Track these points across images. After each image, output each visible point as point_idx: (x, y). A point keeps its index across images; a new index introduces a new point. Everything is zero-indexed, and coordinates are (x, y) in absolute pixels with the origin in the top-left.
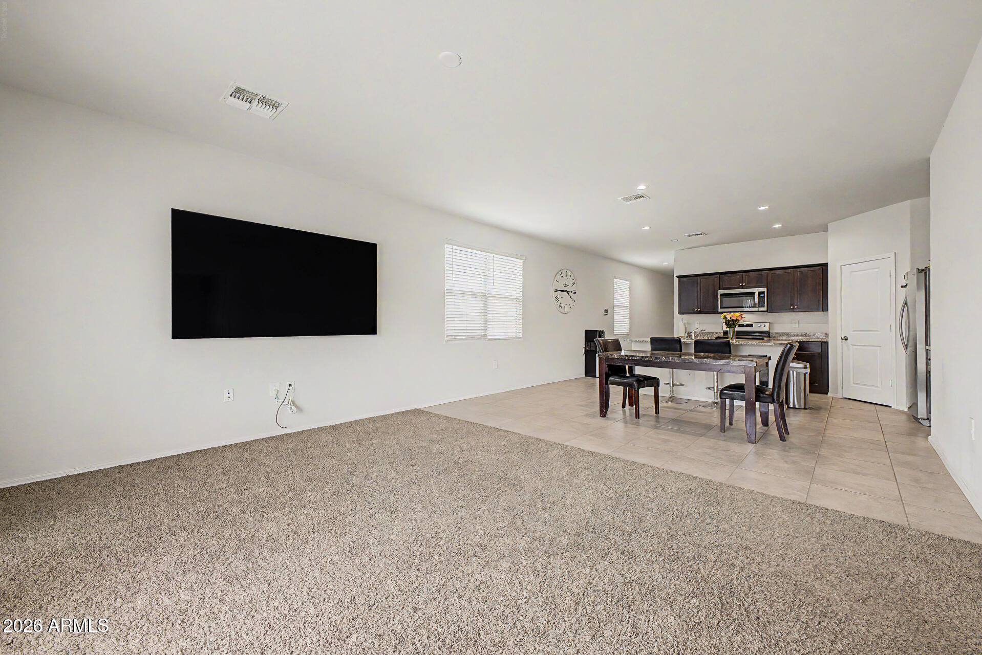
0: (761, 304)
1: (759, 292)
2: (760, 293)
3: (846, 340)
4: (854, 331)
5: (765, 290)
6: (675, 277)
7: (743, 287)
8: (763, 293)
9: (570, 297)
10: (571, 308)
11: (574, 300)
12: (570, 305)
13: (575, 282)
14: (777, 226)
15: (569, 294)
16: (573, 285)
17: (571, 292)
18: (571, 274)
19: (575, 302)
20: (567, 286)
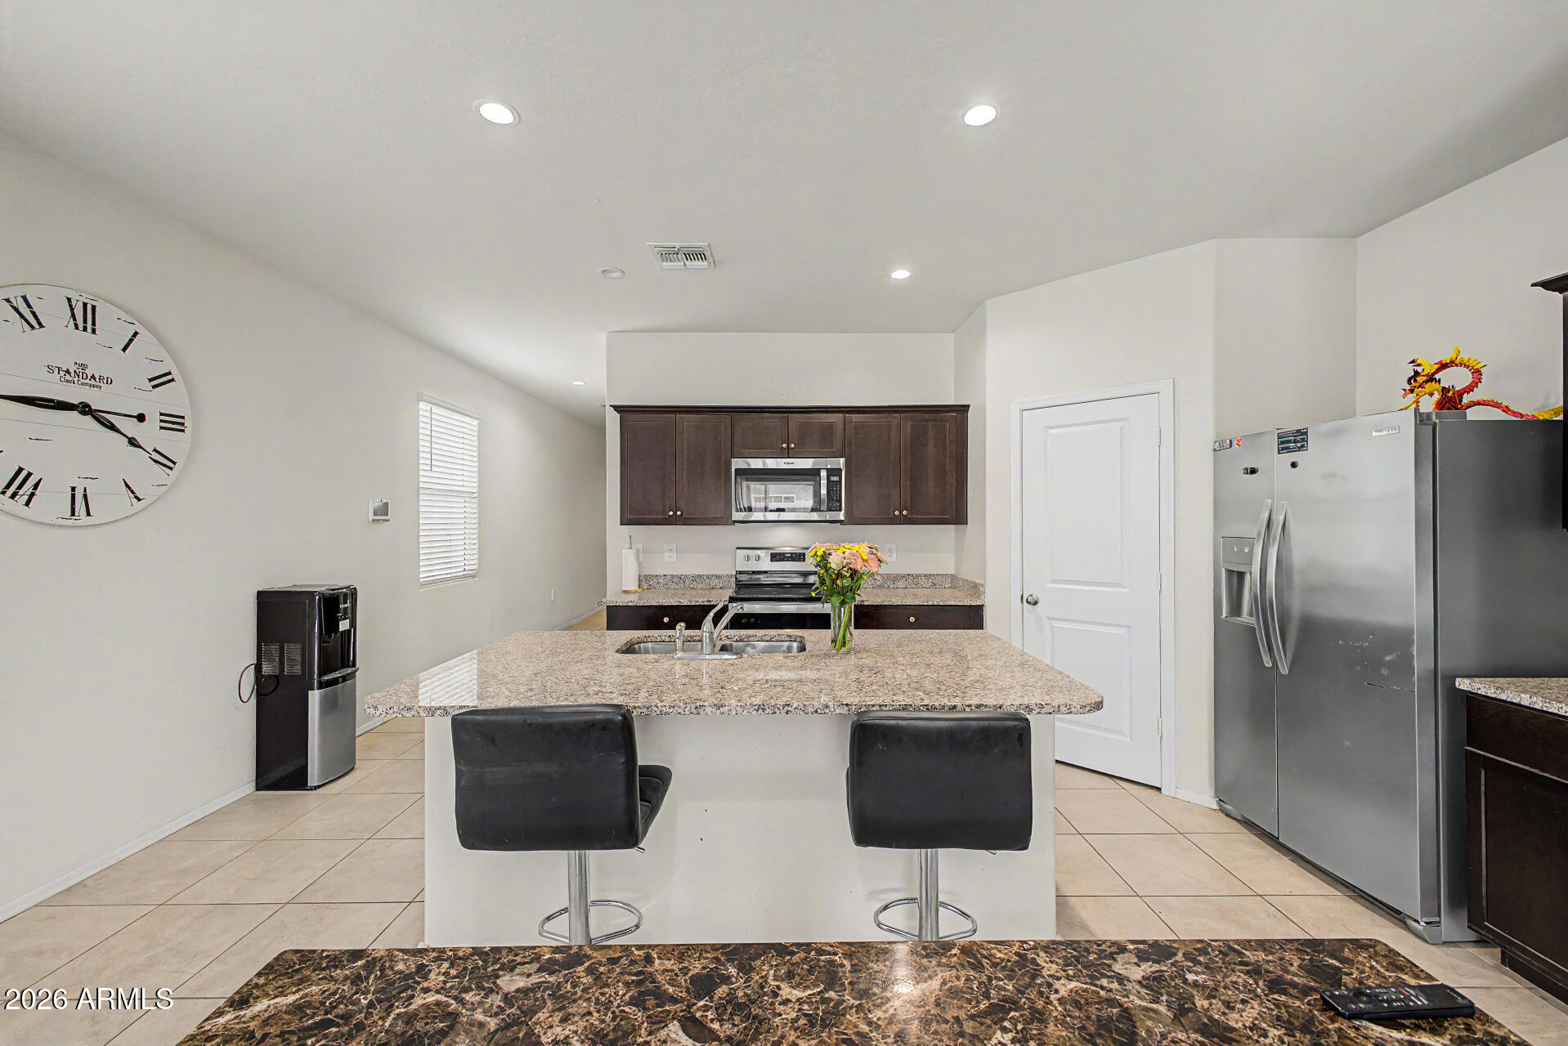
0: (833, 503)
1: (828, 470)
2: (832, 472)
3: (1036, 603)
4: (1054, 581)
5: (841, 462)
6: (608, 407)
7: (788, 454)
8: (837, 472)
9: (133, 442)
10: (139, 500)
11: (166, 462)
12: (127, 485)
13: (169, 373)
14: (901, 274)
15: (112, 427)
16: (154, 387)
17: (141, 418)
18: (138, 328)
19: (171, 469)
20: (96, 381)
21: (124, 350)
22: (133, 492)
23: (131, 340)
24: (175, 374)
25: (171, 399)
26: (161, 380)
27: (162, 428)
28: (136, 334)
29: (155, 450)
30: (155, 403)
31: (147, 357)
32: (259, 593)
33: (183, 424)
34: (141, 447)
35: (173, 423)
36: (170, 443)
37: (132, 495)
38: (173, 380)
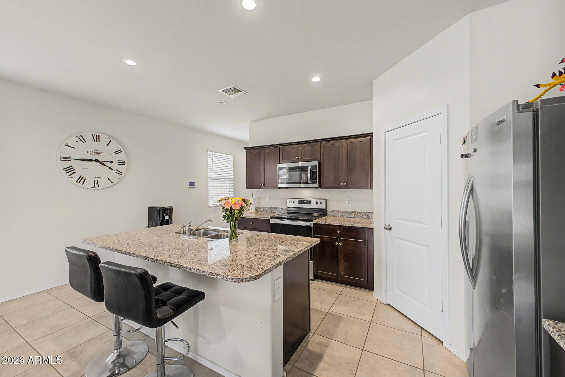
0: (313, 180)
1: (311, 166)
2: (313, 167)
3: (390, 229)
5: (317, 163)
7: (299, 161)
8: (315, 167)
9: (110, 168)
10: (112, 183)
11: (119, 173)
12: (109, 179)
13: (120, 150)
14: (316, 79)
15: (104, 165)
16: (116, 154)
17: (111, 162)
18: (111, 139)
19: (121, 174)
20: (100, 154)
21: (107, 145)
22: (110, 181)
23: (109, 143)
24: (122, 150)
25: (121, 157)
26: (118, 152)
27: (118, 164)
28: (111, 141)
29: (117, 170)
30: (116, 158)
31: (114, 146)
32: (149, 208)
33: (125, 163)
34: (112, 169)
35: (121, 163)
36: (121, 168)
37: (110, 182)
38: (121, 152)
